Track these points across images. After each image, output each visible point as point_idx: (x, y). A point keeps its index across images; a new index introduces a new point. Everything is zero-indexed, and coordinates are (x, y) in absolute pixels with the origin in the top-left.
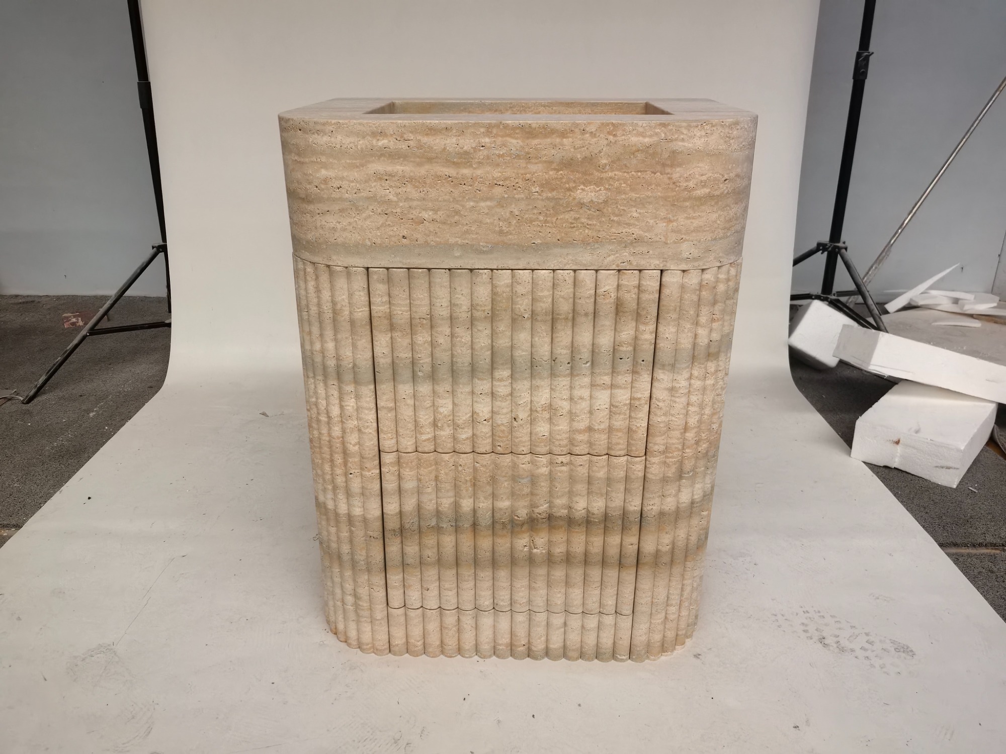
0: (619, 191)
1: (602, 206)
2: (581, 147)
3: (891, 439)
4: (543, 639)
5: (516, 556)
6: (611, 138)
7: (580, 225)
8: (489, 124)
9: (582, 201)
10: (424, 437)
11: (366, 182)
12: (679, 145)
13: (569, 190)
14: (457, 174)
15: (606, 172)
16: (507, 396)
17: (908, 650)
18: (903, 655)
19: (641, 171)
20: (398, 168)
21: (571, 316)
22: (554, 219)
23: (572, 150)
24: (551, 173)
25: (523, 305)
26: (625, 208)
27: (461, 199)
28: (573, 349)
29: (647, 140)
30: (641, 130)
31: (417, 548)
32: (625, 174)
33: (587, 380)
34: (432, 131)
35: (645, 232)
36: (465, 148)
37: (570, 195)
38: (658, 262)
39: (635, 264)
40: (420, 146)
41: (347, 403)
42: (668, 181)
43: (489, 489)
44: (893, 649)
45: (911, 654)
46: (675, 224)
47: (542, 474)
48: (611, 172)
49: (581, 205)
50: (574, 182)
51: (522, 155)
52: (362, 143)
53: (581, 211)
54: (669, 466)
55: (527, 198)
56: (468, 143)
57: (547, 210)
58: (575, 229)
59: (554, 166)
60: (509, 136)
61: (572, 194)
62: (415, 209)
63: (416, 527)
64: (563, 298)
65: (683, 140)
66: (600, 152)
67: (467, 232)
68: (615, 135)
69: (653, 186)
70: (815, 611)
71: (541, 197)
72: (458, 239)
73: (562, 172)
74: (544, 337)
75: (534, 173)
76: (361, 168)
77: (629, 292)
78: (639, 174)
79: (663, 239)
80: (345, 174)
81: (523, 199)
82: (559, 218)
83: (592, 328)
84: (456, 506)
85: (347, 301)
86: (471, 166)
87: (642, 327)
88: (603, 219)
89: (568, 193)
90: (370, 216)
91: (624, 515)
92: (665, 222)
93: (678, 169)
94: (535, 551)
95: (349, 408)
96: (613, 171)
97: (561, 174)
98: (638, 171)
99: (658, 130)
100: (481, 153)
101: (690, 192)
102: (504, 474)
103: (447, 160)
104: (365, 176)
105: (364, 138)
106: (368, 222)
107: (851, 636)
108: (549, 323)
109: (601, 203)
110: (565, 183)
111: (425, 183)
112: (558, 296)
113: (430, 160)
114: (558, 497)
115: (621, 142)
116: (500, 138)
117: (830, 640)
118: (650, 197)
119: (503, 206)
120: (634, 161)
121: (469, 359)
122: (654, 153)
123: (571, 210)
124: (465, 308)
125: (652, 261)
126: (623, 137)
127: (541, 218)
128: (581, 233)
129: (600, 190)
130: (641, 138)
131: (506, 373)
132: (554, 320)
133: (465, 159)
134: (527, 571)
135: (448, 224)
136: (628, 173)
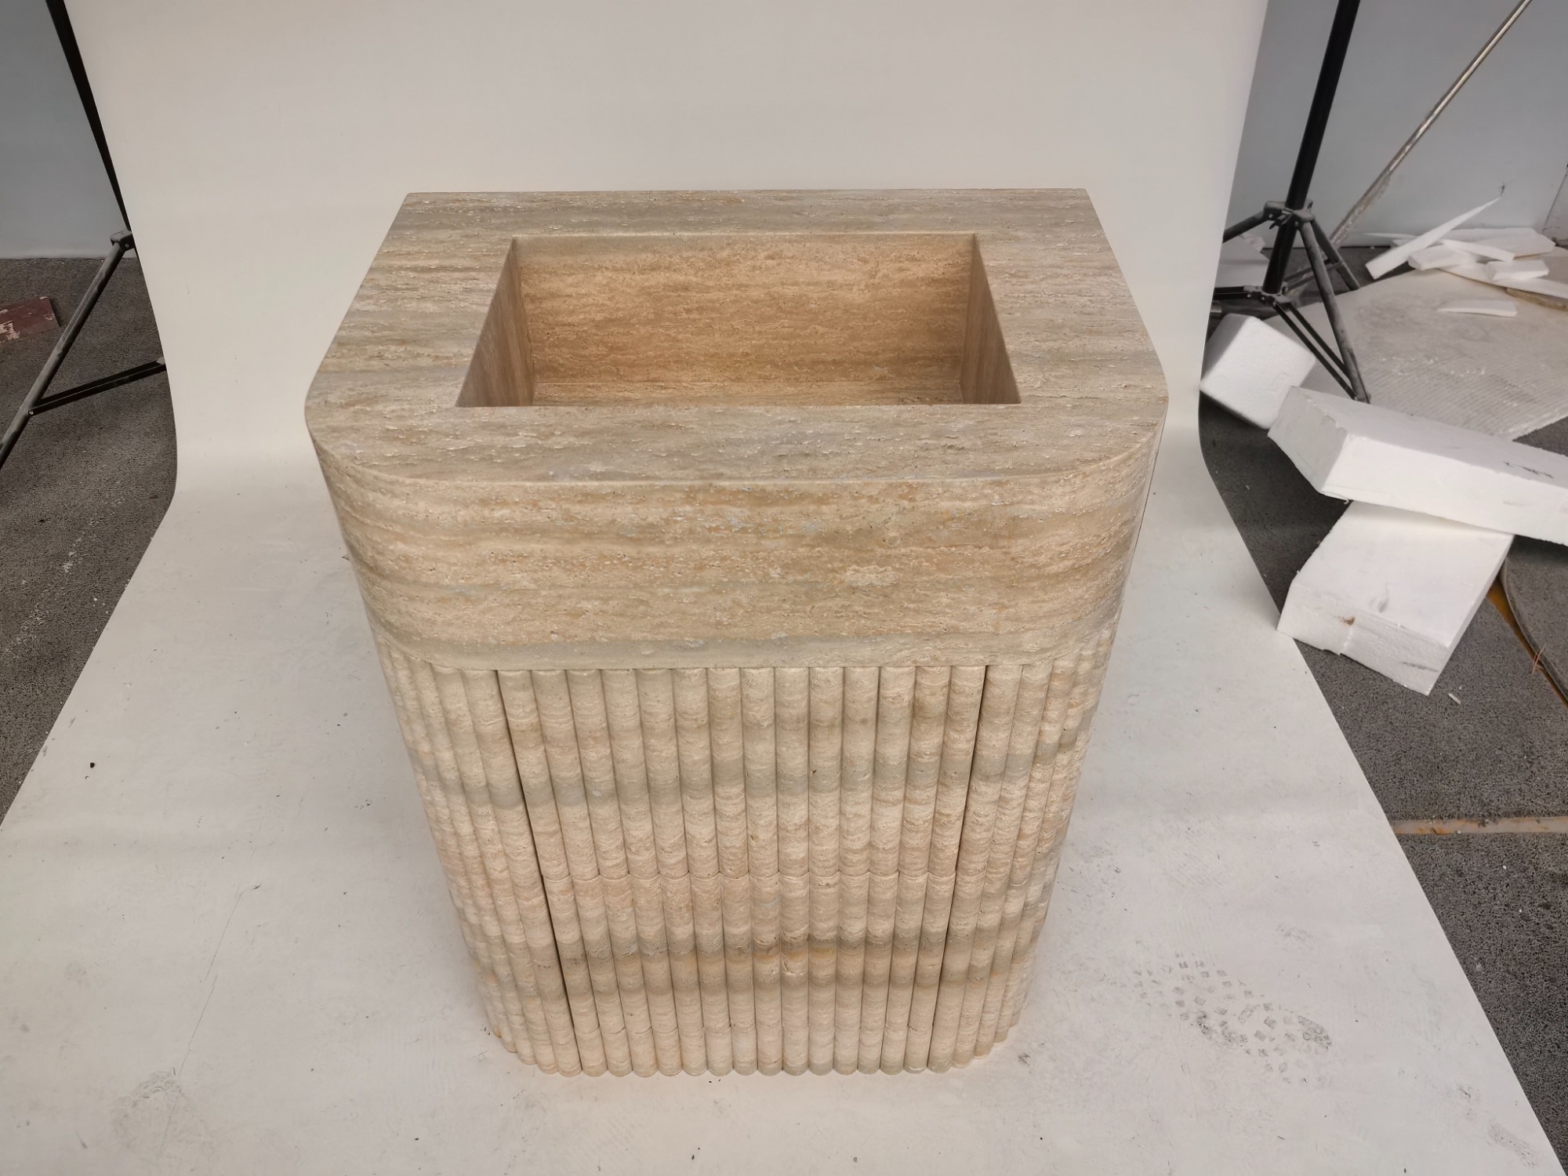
0: (917, 571)
1: (888, 591)
2: (852, 517)
3: (1342, 616)
4: (803, 1055)
5: (761, 980)
6: (905, 503)
7: (851, 614)
8: (690, 487)
9: (854, 585)
10: (609, 863)
11: (478, 565)
12: (1024, 511)
13: (833, 570)
14: (639, 553)
15: (895, 548)
16: (739, 815)
17: (1322, 1036)
18: (1313, 1044)
19: (956, 546)
20: (535, 547)
21: (838, 721)
22: (808, 608)
23: (838, 520)
24: (801, 550)
25: (761, 712)
26: (928, 593)
27: (647, 585)
28: (843, 760)
29: (967, 504)
30: (960, 491)
31: (611, 975)
32: (929, 550)
33: (866, 795)
34: (588, 497)
35: (961, 621)
36: (650, 519)
37: (834, 578)
38: (982, 657)
39: (944, 659)
40: (568, 517)
41: (483, 827)
42: (1003, 557)
43: (716, 914)
44: (1300, 1035)
45: (1325, 1042)
46: (1012, 610)
47: (797, 898)
48: (905, 547)
49: (853, 590)
50: (842, 561)
51: (750, 528)
52: (463, 514)
53: (853, 597)
54: (991, 882)
55: (761, 582)
56: (654, 513)
57: (796, 596)
58: (843, 619)
59: (807, 541)
60: (728, 502)
61: (838, 576)
62: (569, 598)
63: (607, 954)
64: (826, 702)
65: (1032, 502)
66: (886, 522)
67: (661, 625)
68: (911, 500)
69: (977, 564)
70: (1196, 963)
71: (785, 581)
72: (646, 634)
73: (819, 549)
74: (795, 748)
75: (772, 551)
76: (468, 547)
77: (933, 694)
78: (953, 549)
79: (991, 629)
80: (440, 554)
81: (753, 583)
82: (816, 606)
83: (873, 734)
84: (667, 932)
85: (466, 709)
86: (662, 542)
87: (954, 735)
88: (892, 607)
89: (831, 576)
90: (491, 609)
91: (922, 935)
92: (995, 609)
93: (1020, 541)
94: (789, 974)
95: (488, 832)
96: (908, 546)
97: (819, 552)
98: (951, 546)
99: (987, 491)
100: (678, 526)
101: (1039, 568)
102: (738, 899)
103: (618, 535)
104: (476, 557)
105: (467, 506)
106: (489, 616)
107: (1244, 1012)
108: (804, 731)
109: (888, 587)
110: (826, 562)
111: (584, 566)
112: (817, 700)
113: (589, 536)
114: (821, 920)
115: (922, 509)
116: (711, 506)
117: (1213, 1022)
118: (969, 579)
119: (721, 593)
120: (945, 533)
121: (674, 774)
122: (980, 521)
123: (837, 596)
124: (664, 716)
125: (971, 656)
126: (927, 502)
127: (786, 606)
128: (853, 623)
129: (885, 570)
130: (957, 503)
131: (736, 789)
132: (811, 726)
133: (651, 533)
134: (779, 993)
135: (629, 616)
136: (934, 548)
